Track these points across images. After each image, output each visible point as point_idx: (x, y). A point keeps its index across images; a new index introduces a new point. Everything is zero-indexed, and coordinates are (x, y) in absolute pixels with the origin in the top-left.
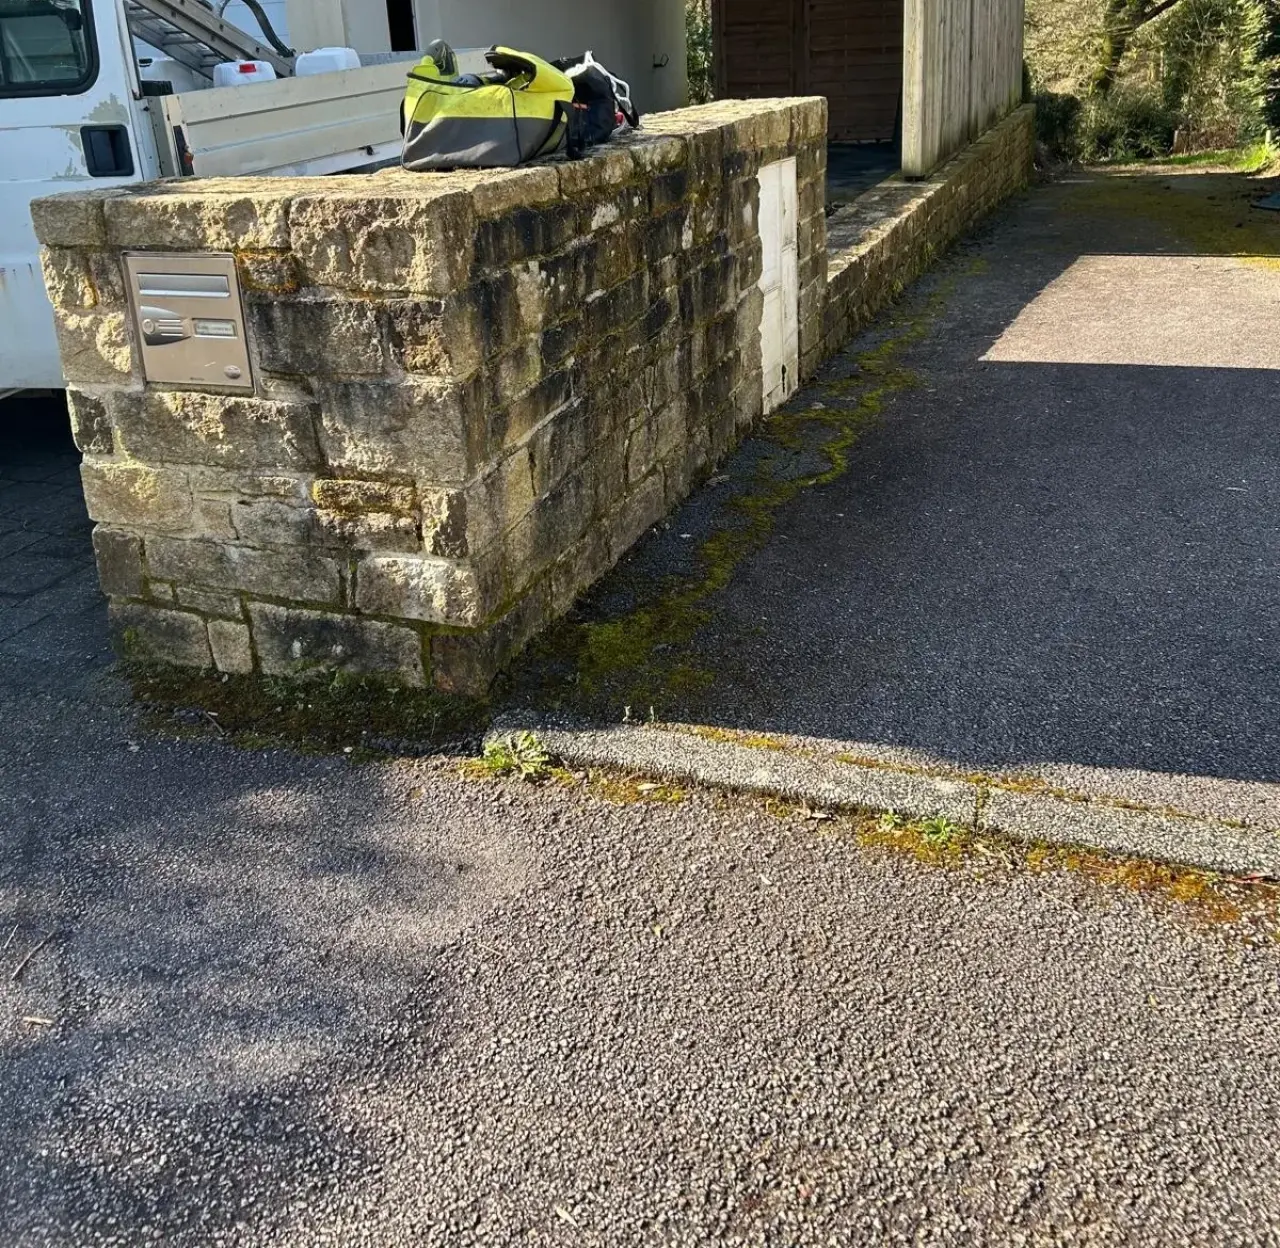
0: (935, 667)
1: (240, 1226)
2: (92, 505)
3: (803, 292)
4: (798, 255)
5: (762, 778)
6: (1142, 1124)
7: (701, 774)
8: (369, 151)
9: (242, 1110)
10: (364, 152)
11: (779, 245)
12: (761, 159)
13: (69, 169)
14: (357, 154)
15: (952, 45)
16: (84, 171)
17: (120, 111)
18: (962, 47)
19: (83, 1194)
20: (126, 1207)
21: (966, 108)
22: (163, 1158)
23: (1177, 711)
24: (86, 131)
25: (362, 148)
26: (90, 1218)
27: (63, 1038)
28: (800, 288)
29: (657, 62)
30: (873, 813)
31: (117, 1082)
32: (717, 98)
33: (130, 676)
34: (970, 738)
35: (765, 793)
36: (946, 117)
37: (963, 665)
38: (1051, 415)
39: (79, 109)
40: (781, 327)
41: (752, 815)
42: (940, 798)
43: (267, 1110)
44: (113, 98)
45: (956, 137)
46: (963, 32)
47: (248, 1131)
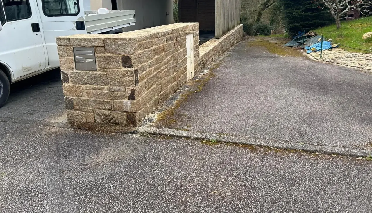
0: (214, 119)
1: (103, 193)
2: (65, 92)
3: (195, 58)
4: (194, 51)
5: (184, 135)
6: (239, 175)
7: (175, 134)
8: (112, 28)
9: (101, 180)
10: (111, 28)
11: (190, 50)
12: (187, 34)
13: (73, 28)
14: (110, 28)
15: (225, 13)
16: (76, 29)
17: (83, 19)
18: (227, 14)
19: (76, 192)
20: (84, 193)
21: (228, 25)
22: (89, 187)
23: (252, 124)
24: (77, 22)
25: (111, 27)
26: (78, 194)
27: (69, 173)
28: (194, 58)
29: (167, 14)
30: (203, 139)
31: (79, 178)
32: (179, 22)
33: (71, 123)
34: (219, 128)
35: (185, 137)
36: (224, 27)
37: (219, 118)
38: (239, 81)
39: (76, 18)
40: (191, 65)
41: (183, 140)
42: (213, 137)
43: (105, 180)
44: (82, 17)
45: (226, 31)
46: (227, 10)
47: (102, 182)
